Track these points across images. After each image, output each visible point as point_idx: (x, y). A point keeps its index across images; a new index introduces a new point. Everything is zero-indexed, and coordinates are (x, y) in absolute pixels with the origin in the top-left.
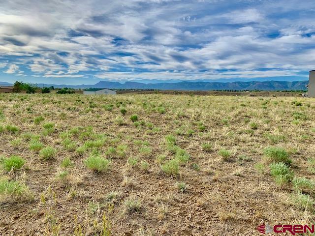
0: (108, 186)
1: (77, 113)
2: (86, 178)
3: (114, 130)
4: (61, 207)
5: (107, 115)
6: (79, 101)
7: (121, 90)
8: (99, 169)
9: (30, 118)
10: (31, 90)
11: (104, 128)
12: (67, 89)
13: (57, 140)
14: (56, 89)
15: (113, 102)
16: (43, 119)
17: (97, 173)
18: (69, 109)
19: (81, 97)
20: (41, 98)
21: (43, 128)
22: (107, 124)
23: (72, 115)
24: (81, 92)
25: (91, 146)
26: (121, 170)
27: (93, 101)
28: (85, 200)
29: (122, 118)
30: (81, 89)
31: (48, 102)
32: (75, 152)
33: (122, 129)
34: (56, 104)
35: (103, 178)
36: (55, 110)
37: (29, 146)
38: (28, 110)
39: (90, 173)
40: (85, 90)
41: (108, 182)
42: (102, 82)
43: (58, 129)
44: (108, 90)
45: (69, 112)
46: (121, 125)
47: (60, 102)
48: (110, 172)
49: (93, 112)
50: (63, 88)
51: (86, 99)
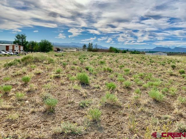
0: (163, 110)
1: (142, 65)
2: (149, 102)
3: (166, 77)
4: (135, 114)
5: (161, 68)
6: (143, 58)
7: (170, 53)
8: (157, 99)
9: (117, 65)
10: (117, 51)
11: (159, 76)
12: (135, 51)
13: (132, 78)
14: (130, 51)
15: (165, 60)
16: (124, 67)
17: (156, 101)
18: (137, 62)
19: (144, 56)
20: (122, 56)
21: (124, 71)
22: (161, 74)
23: (139, 66)
24: (143, 53)
25: (152, 85)
26: (172, 103)
27: (152, 59)
28: (149, 115)
29: (172, 71)
30: (144, 51)
31: (126, 58)
32: (142, 87)
33: (172, 78)
34: (130, 59)
35: (160, 105)
36: (130, 63)
37: (117, 79)
38: (116, 61)
39: (151, 100)
40: (146, 52)
41: (164, 108)
42: (157, 48)
43: (131, 73)
44: (161, 53)
45: (137, 64)
46: (171, 75)
47: (132, 58)
48: (164, 103)
49: (152, 65)
50: (133, 51)
51: (147, 57)
